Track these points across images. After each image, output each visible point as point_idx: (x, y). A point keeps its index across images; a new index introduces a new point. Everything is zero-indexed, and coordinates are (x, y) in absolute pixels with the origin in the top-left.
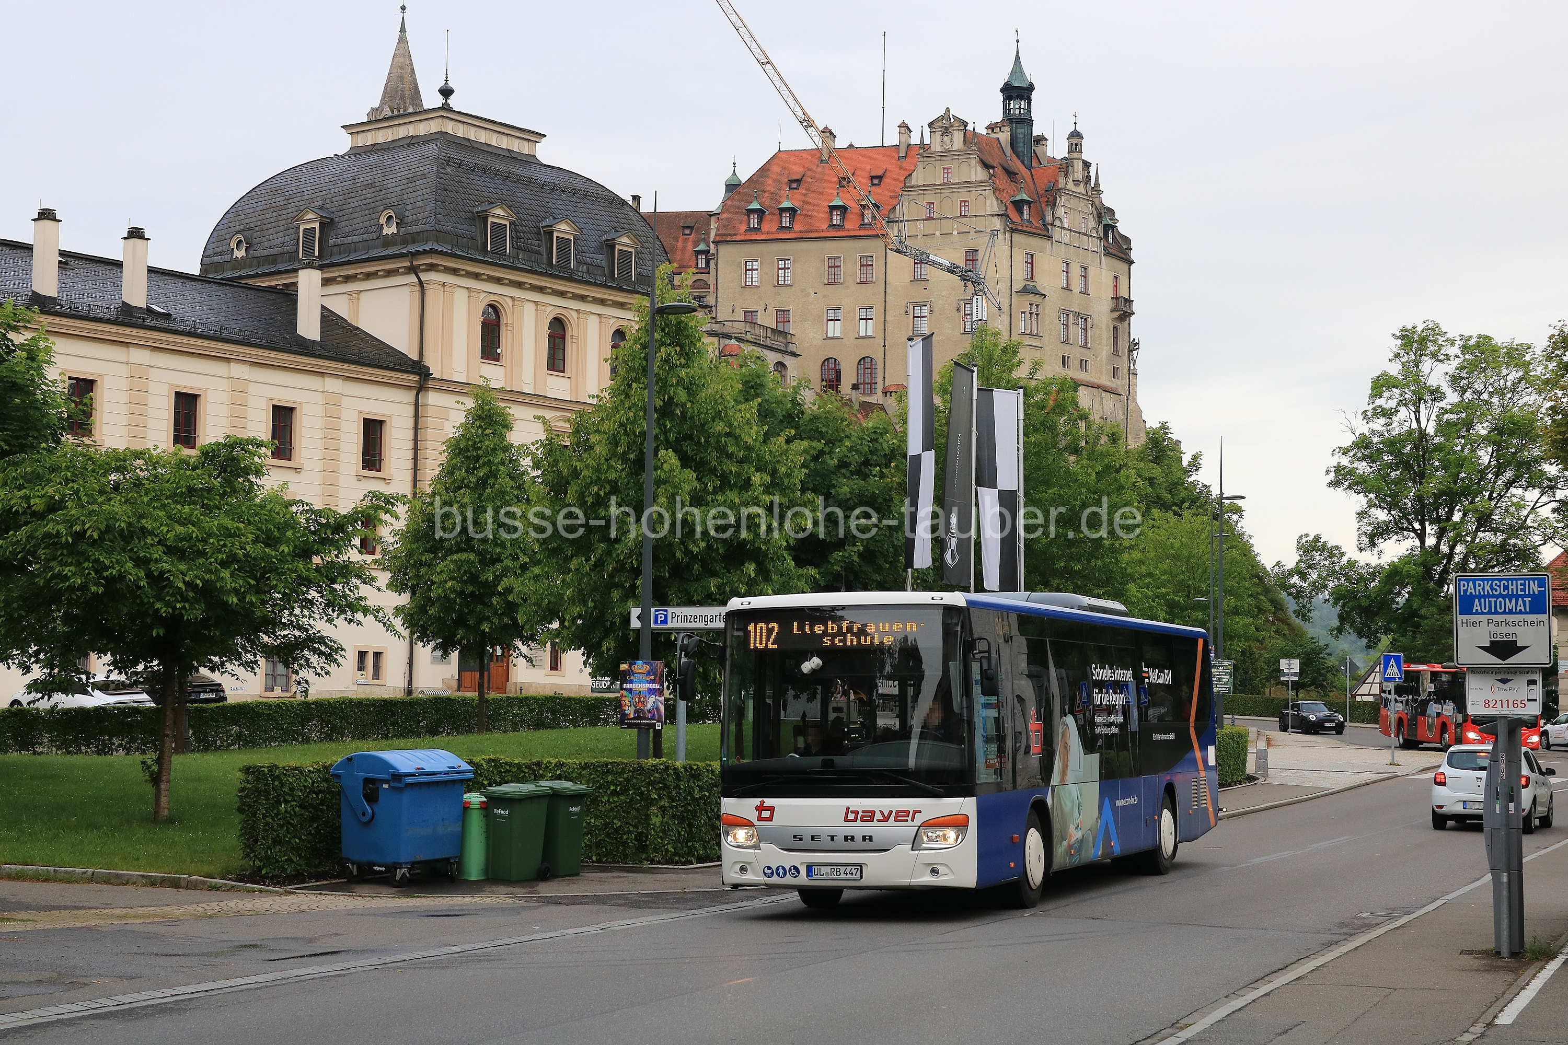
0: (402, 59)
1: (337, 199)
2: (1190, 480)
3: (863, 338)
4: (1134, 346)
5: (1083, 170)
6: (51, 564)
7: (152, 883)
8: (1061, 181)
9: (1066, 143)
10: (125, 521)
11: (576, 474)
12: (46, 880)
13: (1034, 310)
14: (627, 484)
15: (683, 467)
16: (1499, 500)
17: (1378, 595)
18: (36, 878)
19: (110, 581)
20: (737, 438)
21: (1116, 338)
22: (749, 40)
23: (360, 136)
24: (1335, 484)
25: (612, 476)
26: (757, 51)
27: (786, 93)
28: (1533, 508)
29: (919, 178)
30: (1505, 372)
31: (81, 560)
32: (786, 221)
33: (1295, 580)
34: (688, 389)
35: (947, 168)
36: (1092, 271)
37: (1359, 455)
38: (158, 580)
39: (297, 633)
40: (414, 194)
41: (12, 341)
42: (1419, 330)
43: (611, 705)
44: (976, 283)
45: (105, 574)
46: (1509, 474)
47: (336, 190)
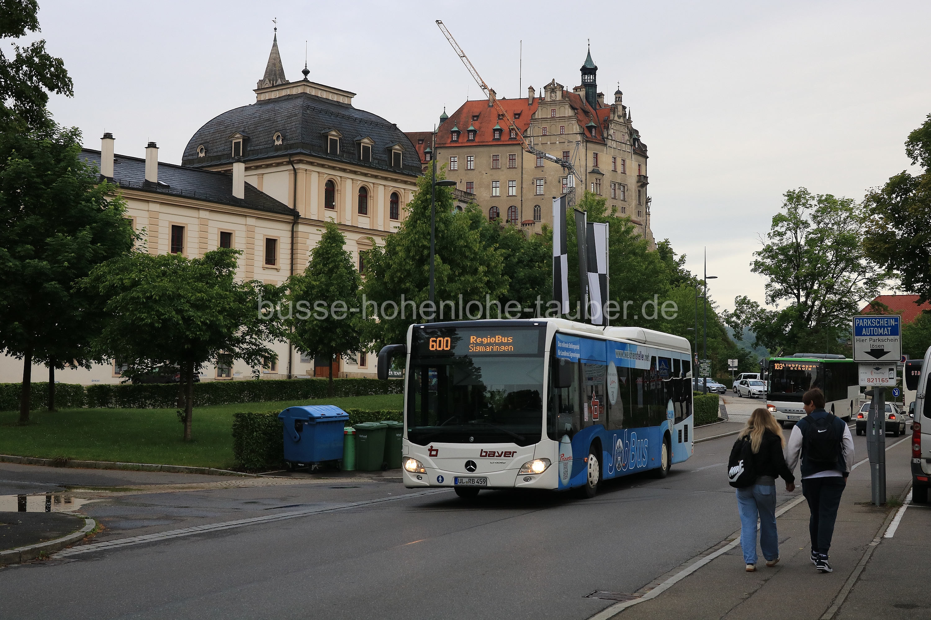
0: (275, 55)
1: (251, 127)
2: (680, 268)
3: (511, 196)
4: (648, 200)
5: (623, 110)
6: (135, 313)
7: (191, 471)
8: (612, 116)
9: (614, 97)
10: (171, 291)
11: (389, 266)
12: (138, 470)
13: (598, 182)
14: (415, 272)
15: (444, 263)
16: (837, 278)
17: (776, 327)
18: (133, 469)
19: (165, 321)
20: (470, 248)
21: (639, 196)
22: (454, 45)
23: (262, 95)
24: (754, 270)
25: (408, 267)
26: (458, 50)
27: (473, 72)
28: (854, 282)
29: (538, 115)
30: (840, 213)
31: (150, 310)
32: (471, 137)
33: (734, 319)
34: (444, 223)
35: (554, 110)
36: (628, 162)
37: (766, 255)
38: (188, 320)
39: (254, 347)
40: (291, 125)
41: (106, 200)
42: (797, 192)
43: (394, 383)
44: (570, 168)
45: (162, 317)
46: (842, 265)
47: (251, 122)
